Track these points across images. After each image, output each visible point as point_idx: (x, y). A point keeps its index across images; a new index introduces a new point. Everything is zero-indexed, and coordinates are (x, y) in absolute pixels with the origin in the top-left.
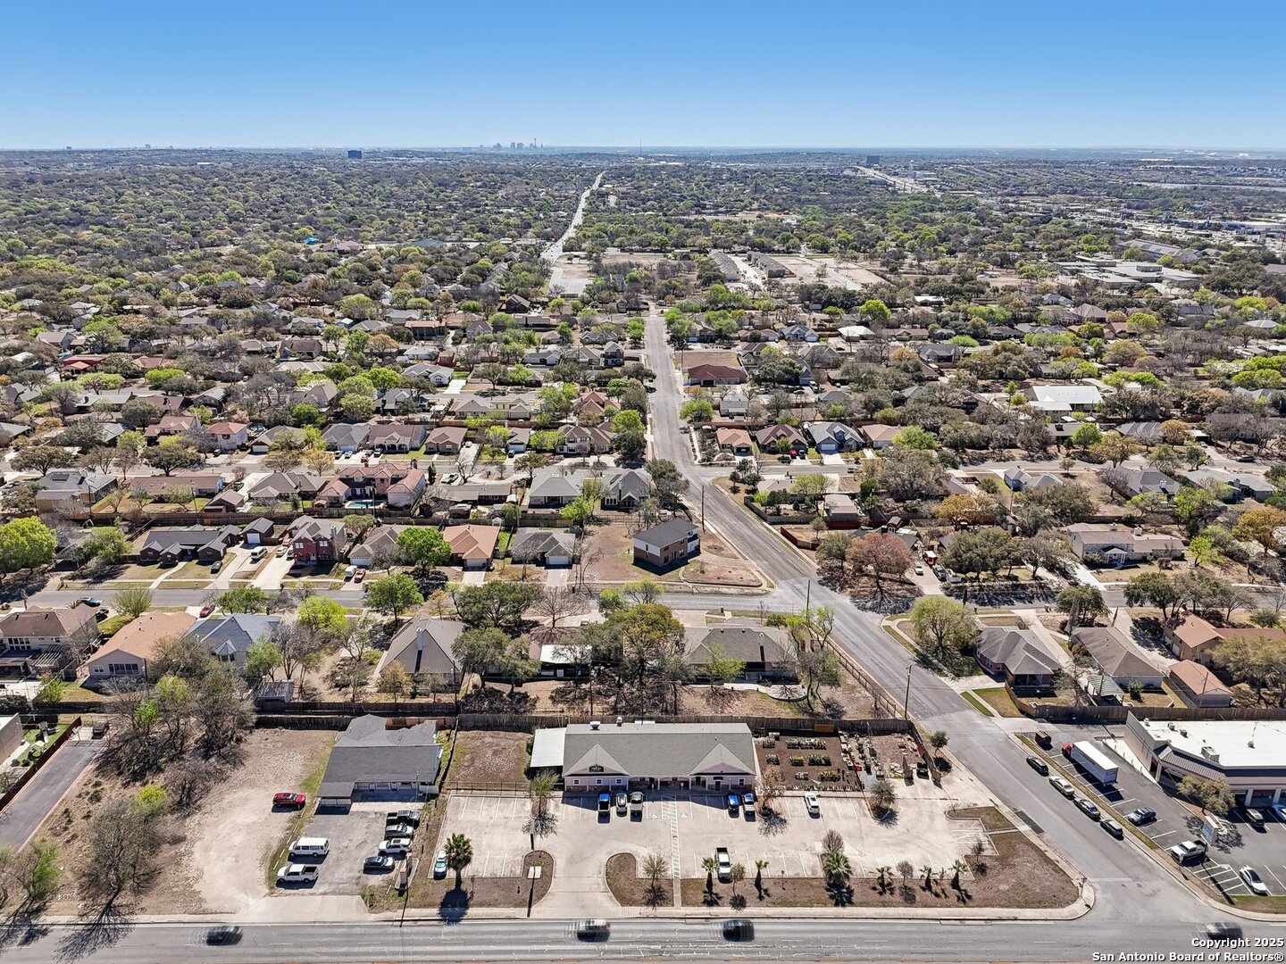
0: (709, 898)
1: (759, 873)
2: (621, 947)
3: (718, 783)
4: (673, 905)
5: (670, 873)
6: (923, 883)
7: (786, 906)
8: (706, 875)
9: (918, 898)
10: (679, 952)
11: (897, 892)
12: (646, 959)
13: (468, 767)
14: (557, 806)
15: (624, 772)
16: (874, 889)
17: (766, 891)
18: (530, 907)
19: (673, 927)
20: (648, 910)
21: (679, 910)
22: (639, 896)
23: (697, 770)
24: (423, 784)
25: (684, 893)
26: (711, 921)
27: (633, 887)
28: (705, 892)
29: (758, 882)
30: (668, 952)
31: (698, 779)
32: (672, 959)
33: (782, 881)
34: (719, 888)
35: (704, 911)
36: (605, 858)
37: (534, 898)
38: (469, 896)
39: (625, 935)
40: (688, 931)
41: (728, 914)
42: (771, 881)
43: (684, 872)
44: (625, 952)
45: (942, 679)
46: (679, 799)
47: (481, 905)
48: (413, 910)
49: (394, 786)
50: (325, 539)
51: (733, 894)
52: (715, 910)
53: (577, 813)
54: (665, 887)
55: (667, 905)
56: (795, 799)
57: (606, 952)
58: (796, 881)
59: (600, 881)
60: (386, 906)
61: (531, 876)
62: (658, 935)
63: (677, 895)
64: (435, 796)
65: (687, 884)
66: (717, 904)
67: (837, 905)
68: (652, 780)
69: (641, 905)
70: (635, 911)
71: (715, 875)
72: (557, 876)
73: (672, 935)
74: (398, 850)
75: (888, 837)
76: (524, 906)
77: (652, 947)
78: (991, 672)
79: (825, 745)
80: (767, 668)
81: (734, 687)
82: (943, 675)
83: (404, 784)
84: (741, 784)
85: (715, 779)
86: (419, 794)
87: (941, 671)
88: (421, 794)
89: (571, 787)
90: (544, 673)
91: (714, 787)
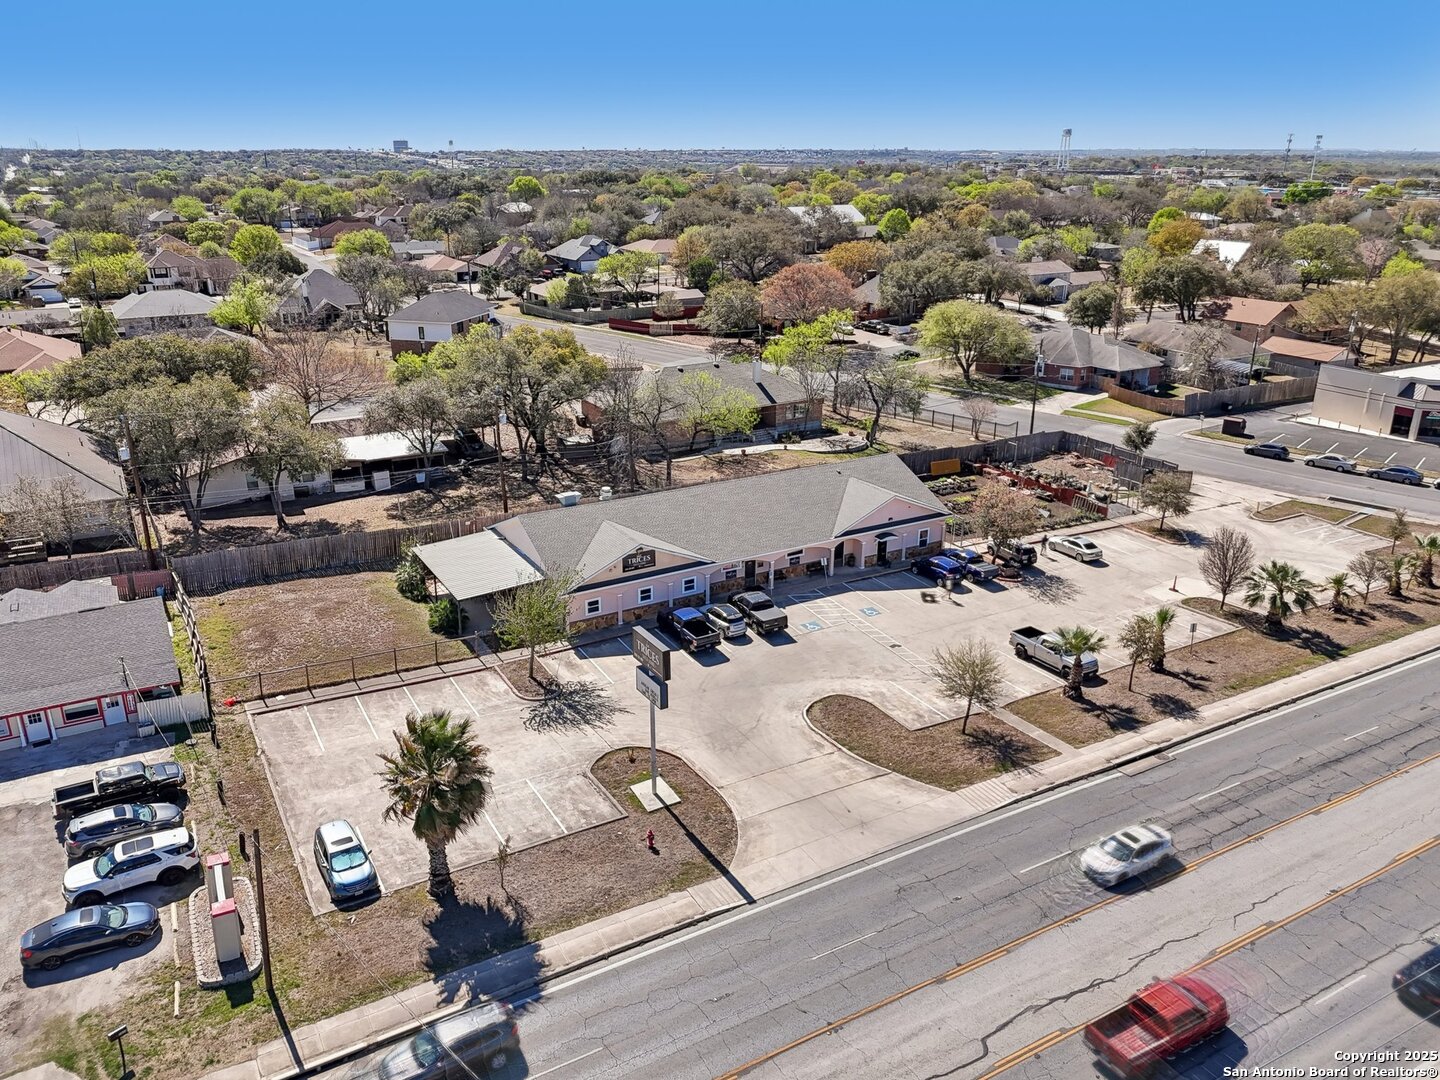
3: (881, 548)
4: (1057, 752)
14: (571, 665)
15: (703, 557)
18: (723, 871)
23: (846, 524)
24: (148, 695)
25: (1044, 726)
26: (1168, 755)
28: (1086, 710)
29: (1160, 663)
34: (1095, 695)
38: (508, 910)
41: (1180, 731)
47: (567, 920)
48: (326, 1026)
49: (37, 731)
51: (1140, 697)
52: (1151, 734)
55: (1045, 755)
60: (196, 1055)
61: (651, 804)
63: (1035, 733)
64: (204, 724)
65: (1027, 711)
68: (750, 567)
69: (990, 773)
70: (994, 790)
74: (151, 872)
76: (706, 877)
78: (1071, 388)
79: (972, 484)
80: (779, 419)
81: (744, 451)
82: (1014, 403)
83: (71, 716)
84: (923, 543)
85: (877, 536)
86: (143, 731)
87: (1007, 400)
88: (150, 730)
89: (580, 624)
90: (341, 488)
91: (875, 559)
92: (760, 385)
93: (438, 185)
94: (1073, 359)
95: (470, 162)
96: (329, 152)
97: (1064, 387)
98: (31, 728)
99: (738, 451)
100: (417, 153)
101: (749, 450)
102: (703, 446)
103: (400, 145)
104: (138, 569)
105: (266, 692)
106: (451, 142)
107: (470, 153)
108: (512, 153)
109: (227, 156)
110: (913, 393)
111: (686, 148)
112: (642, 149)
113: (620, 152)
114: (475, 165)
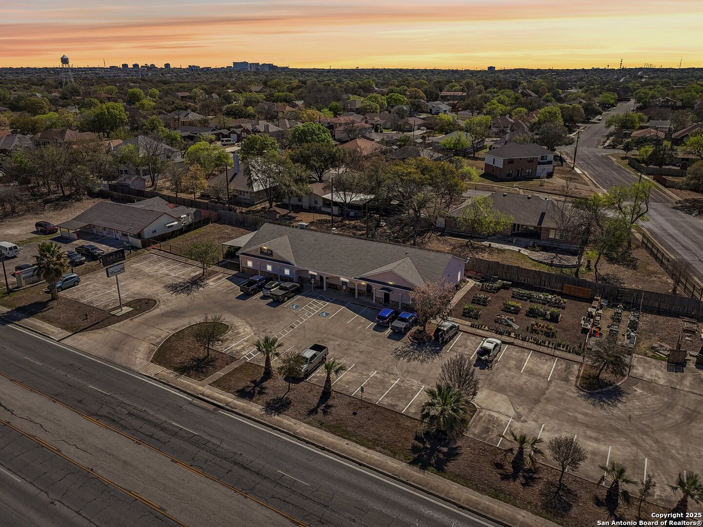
0: (249, 389)
3: (387, 296)
6: (603, 494)
9: (574, 511)
11: (539, 487)
14: (219, 279)
15: (293, 261)
16: (499, 466)
17: (328, 407)
18: (75, 333)
20: (170, 376)
21: (201, 386)
22: (179, 359)
25: (230, 374)
29: (325, 393)
31: (369, 288)
33: (361, 405)
34: (274, 382)
35: (228, 399)
37: (89, 328)
42: (349, 400)
46: (335, 301)
49: (117, 236)
51: (282, 394)
53: (228, 287)
54: (219, 362)
56: (474, 338)
59: (164, 335)
61: (114, 312)
63: (221, 373)
64: (137, 249)
66: (251, 398)
72: (136, 319)
75: (585, 414)
79: (563, 304)
80: (543, 236)
85: (383, 289)
89: (245, 269)
90: (324, 209)
91: (382, 301)
92: (543, 215)
99: (489, 244)
101: (495, 245)
102: (480, 237)
105: (162, 249)
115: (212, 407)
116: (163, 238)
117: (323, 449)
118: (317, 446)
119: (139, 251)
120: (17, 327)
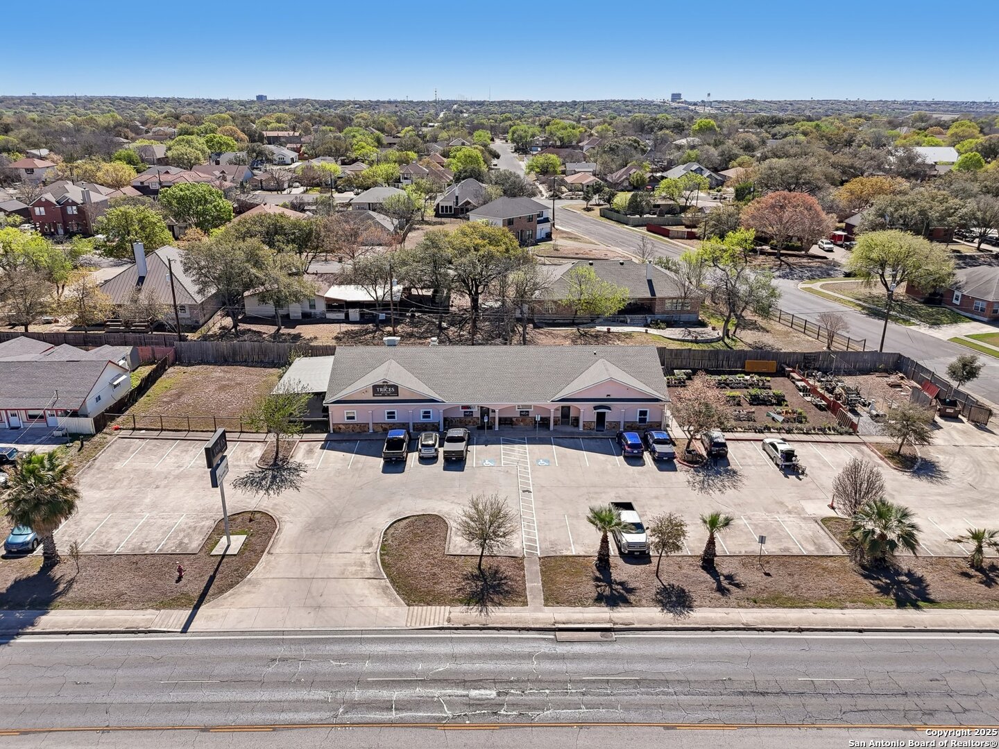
0: (607, 591)
1: (711, 542)
2: (396, 694)
3: (601, 417)
4: (525, 604)
5: (517, 543)
7: (777, 606)
8: (594, 548)
10: (542, 707)
12: (454, 724)
13: (168, 403)
14: (310, 451)
15: (436, 397)
16: (967, 576)
17: (729, 578)
18: (197, 608)
19: (526, 648)
20: (472, 614)
21: (538, 612)
22: (447, 586)
23: (565, 393)
25: (548, 581)
26: (614, 635)
27: (436, 570)
28: (597, 579)
29: (708, 561)
30: (513, 705)
31: (565, 412)
32: (524, 722)
33: (759, 561)
34: (622, 571)
35: (601, 615)
36: (383, 521)
37: (211, 592)
38: (62, 586)
39: (407, 667)
40: (563, 658)
41: (652, 620)
42: (736, 561)
43: (547, 544)
44: (401, 706)
45: (913, 328)
46: (532, 441)
49: (14, 421)
50: (74, 203)
51: (657, 583)
52: (623, 614)
53: (344, 460)
54: (507, 570)
55: (513, 602)
56: (741, 444)
57: (353, 706)
58: (786, 560)
59: (367, 559)
61: (218, 550)
62: (490, 666)
63: (534, 584)
65: (554, 566)
66: (627, 602)
67: (901, 604)
68: (485, 411)
69: (453, 602)
70: (437, 615)
71: (613, 550)
72: (276, 550)
73: (526, 666)
76: (182, 606)
77: (474, 693)
78: (981, 318)
79: (767, 384)
80: (657, 308)
81: (609, 329)
82: (914, 324)
83: (32, 417)
84: (643, 420)
85: (596, 408)
86: (56, 433)
87: (908, 321)
88: (60, 433)
89: (341, 426)
90: (330, 316)
91: (594, 425)
92: (650, 282)
93: (649, 124)
94: (988, 293)
95: (719, 109)
96: (626, 101)
97: (976, 317)
98: (12, 419)
99: (605, 329)
100: (685, 102)
101: (613, 329)
102: (585, 321)
103: (676, 97)
104: (157, 344)
105: (137, 427)
106: (709, 95)
107: (720, 102)
108: (753, 102)
109: (563, 104)
110: (765, 302)
111: (900, 99)
112: (861, 99)
113: (840, 102)
114: (722, 111)
115: (597, 635)
116: (121, 407)
117: (800, 630)
118: (790, 630)
119: (96, 439)
120: (46, 638)
